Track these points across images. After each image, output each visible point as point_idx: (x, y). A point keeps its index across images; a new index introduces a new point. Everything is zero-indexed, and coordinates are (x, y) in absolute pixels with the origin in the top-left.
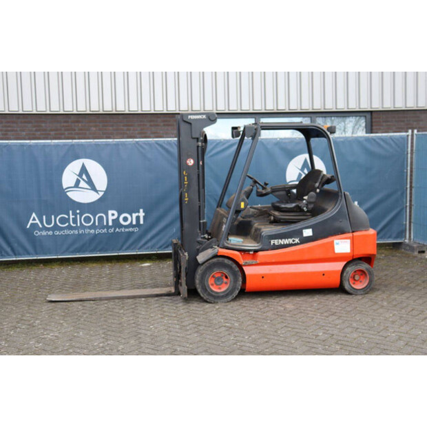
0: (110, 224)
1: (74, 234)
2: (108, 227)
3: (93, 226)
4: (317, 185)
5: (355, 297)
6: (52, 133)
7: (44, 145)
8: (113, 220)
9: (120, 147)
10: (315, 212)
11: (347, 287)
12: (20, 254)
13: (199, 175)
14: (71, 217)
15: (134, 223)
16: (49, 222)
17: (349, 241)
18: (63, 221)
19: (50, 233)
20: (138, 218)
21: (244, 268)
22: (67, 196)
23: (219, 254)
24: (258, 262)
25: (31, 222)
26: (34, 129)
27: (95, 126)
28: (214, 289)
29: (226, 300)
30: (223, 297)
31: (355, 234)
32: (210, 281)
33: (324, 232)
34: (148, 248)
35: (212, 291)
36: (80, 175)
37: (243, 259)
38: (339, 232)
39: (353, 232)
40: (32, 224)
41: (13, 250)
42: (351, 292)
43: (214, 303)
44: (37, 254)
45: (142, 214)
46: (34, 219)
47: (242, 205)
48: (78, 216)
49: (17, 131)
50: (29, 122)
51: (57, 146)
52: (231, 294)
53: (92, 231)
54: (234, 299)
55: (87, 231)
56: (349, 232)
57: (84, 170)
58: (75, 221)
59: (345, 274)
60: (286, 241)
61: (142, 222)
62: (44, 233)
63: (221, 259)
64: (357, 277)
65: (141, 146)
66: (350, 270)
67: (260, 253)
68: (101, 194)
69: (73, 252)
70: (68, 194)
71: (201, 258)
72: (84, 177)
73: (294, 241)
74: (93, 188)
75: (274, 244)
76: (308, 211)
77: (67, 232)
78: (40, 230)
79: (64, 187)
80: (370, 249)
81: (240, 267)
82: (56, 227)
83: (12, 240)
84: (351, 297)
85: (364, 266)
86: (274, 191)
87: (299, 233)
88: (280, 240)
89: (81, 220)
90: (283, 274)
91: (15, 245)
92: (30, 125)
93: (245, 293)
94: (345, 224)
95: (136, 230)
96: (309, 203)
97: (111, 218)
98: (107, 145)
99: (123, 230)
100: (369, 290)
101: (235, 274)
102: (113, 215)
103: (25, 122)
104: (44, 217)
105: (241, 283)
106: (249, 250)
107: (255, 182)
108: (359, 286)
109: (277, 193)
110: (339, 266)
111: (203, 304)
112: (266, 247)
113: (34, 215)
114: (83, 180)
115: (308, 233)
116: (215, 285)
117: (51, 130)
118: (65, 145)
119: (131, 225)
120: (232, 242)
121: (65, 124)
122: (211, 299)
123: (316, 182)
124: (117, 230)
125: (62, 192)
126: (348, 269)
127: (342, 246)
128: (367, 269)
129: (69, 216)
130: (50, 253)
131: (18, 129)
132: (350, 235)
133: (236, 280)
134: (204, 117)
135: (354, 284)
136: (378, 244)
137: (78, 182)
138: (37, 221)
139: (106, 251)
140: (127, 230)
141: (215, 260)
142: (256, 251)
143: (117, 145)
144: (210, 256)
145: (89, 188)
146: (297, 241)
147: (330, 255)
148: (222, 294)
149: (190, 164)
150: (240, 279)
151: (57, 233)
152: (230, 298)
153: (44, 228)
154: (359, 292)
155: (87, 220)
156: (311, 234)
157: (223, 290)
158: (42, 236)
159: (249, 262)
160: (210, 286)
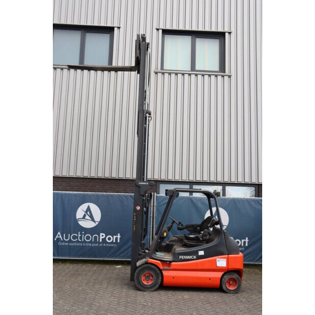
0: (101, 241)
1: (80, 246)
2: (99, 243)
3: (91, 242)
4: (209, 225)
5: (229, 295)
6: (76, 188)
8: (102, 239)
9: (110, 197)
10: (208, 241)
11: (224, 287)
14: (79, 235)
15: (114, 241)
16: (67, 238)
17: (225, 259)
18: (74, 237)
19: (67, 244)
20: (117, 239)
21: (163, 271)
22: (78, 224)
23: (149, 262)
24: (171, 268)
25: (57, 237)
26: (66, 185)
28: (145, 283)
29: (151, 290)
30: (152, 287)
31: (229, 256)
32: (143, 278)
33: (212, 253)
34: (121, 257)
35: (143, 284)
36: (86, 212)
37: (163, 266)
38: (220, 254)
39: (228, 254)
42: (227, 291)
43: (144, 291)
45: (119, 236)
46: (59, 236)
47: (165, 234)
48: (83, 235)
51: (76, 195)
52: (154, 287)
53: (90, 245)
54: (155, 290)
55: (87, 244)
56: (226, 255)
57: (89, 209)
58: (81, 238)
59: (223, 280)
60: (188, 257)
61: (119, 241)
62: (63, 244)
63: (149, 265)
64: (231, 283)
65: (122, 198)
66: (227, 277)
67: (173, 263)
68: (97, 223)
69: (78, 256)
70: (79, 222)
71: (138, 264)
72: (88, 213)
73: (193, 257)
74: (93, 220)
75: (181, 258)
76: (203, 240)
77: (76, 244)
78: (62, 242)
79: (77, 218)
80: (239, 266)
81: (161, 271)
82: (70, 241)
84: (226, 294)
85: (235, 276)
86: (187, 227)
87: (196, 253)
89: (84, 238)
90: (185, 277)
92: (64, 183)
93: (163, 287)
94: (224, 249)
95: (115, 245)
96: (204, 235)
97: (101, 237)
98: (103, 196)
99: (107, 245)
100: (236, 292)
101: (157, 275)
102: (103, 236)
103: (62, 181)
104: (64, 235)
106: (166, 261)
107: (174, 222)
108: (232, 288)
109: (190, 229)
110: (220, 274)
111: (137, 291)
112: (177, 260)
113: (59, 233)
115: (201, 253)
117: (75, 186)
118: (80, 194)
119: (112, 243)
120: (157, 256)
121: (83, 183)
122: (142, 289)
124: (104, 245)
125: (76, 221)
126: (225, 277)
127: (221, 262)
128: (237, 278)
130: (65, 256)
132: (227, 256)
133: (157, 278)
135: (229, 286)
136: (244, 264)
137: (85, 216)
138: (61, 237)
140: (110, 245)
141: (146, 265)
142: (170, 262)
143: (108, 196)
144: (144, 263)
145: (90, 219)
146: (195, 257)
147: (215, 268)
148: (149, 286)
150: (160, 278)
151: (71, 244)
152: (153, 289)
153: (64, 241)
154: (231, 292)
155: (88, 238)
156: (203, 254)
157: (150, 284)
158: (62, 245)
159: (165, 268)
160: (143, 281)
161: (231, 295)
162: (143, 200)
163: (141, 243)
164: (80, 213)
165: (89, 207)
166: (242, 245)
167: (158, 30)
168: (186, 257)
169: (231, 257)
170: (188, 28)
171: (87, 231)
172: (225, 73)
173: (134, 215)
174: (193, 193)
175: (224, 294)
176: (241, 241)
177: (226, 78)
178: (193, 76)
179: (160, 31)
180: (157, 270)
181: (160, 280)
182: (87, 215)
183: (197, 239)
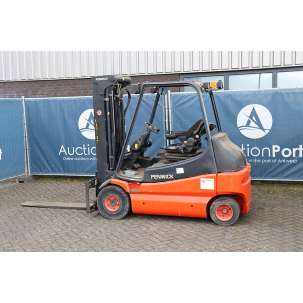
1: (86, 161)
4: (195, 132)
6: (82, 91)
7: (68, 100)
11: (213, 218)
12: (56, 172)
13: (106, 122)
14: (84, 149)
16: (71, 152)
17: (213, 179)
18: (79, 151)
19: (72, 159)
21: (131, 195)
22: (82, 134)
24: (140, 191)
25: (61, 151)
26: (72, 89)
28: (110, 209)
29: (117, 218)
30: (118, 215)
31: (219, 174)
32: (106, 203)
35: (108, 210)
36: (89, 120)
37: (131, 188)
38: (207, 172)
40: (61, 152)
41: (52, 169)
42: (217, 222)
43: (109, 219)
44: (65, 172)
46: (62, 150)
47: (136, 146)
48: (89, 148)
49: (61, 91)
50: (69, 85)
51: (75, 100)
52: (121, 214)
54: (123, 218)
55: (94, 159)
57: (91, 117)
58: (86, 151)
59: (211, 207)
60: (163, 177)
62: (69, 159)
63: (113, 187)
66: (216, 204)
67: (143, 184)
70: (82, 133)
71: (103, 185)
73: (169, 177)
75: (153, 178)
77: (82, 159)
79: (80, 128)
81: (128, 194)
82: (75, 156)
83: (51, 162)
85: (230, 202)
86: (178, 135)
87: (173, 171)
88: (158, 175)
89: (90, 151)
90: (160, 203)
91: (53, 166)
92: (69, 86)
93: (131, 214)
94: (213, 165)
96: (188, 146)
100: (233, 223)
101: (123, 199)
103: (67, 85)
104: (68, 148)
105: (128, 206)
106: (136, 182)
108: (224, 219)
109: (181, 137)
110: (206, 200)
112: (147, 180)
113: (62, 147)
114: (92, 124)
115: (180, 171)
116: (111, 206)
117: (81, 90)
118: (80, 100)
121: (90, 85)
122: (107, 216)
125: (79, 132)
126: (214, 203)
127: (207, 184)
128: (231, 205)
129: (83, 148)
130: (72, 172)
131: (63, 89)
132: (215, 175)
133: (124, 204)
134: (107, 78)
135: (221, 216)
137: (88, 125)
138: (64, 151)
141: (109, 187)
142: (141, 183)
144: (106, 184)
145: (94, 129)
146: (171, 176)
147: (197, 191)
148: (114, 213)
149: (99, 115)
150: (128, 203)
151: (77, 159)
152: (120, 217)
153: (68, 156)
154: (224, 224)
155: (94, 151)
156: (183, 172)
157: (116, 210)
158: (67, 161)
159: (133, 190)
160: (106, 206)
161: (220, 228)
162: (105, 102)
163: (108, 159)
165: (91, 114)
166: (294, 156)
168: (160, 177)
171: (92, 143)
173: (96, 123)
175: (212, 226)
176: (292, 151)
180: (123, 193)
183: (177, 152)
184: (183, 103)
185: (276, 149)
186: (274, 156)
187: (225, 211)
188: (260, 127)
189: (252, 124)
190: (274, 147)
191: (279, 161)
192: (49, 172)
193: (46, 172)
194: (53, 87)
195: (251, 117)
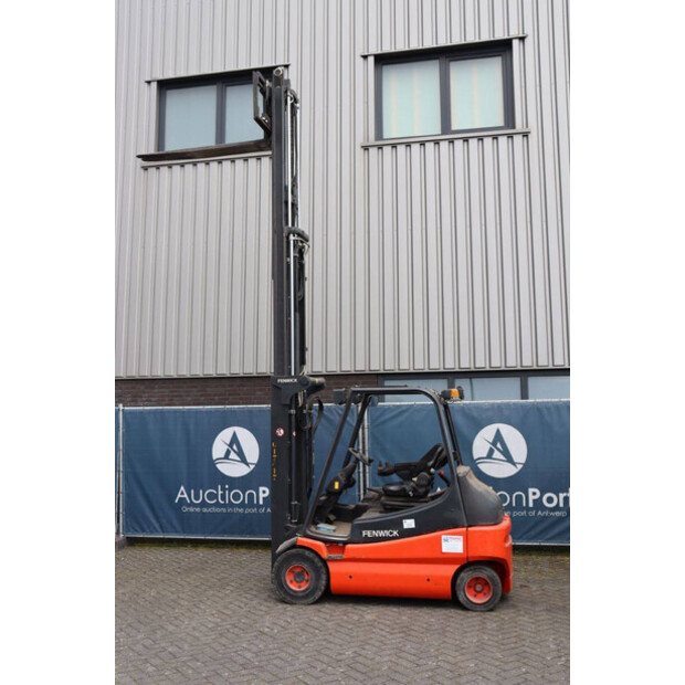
0: (261, 502)
1: (221, 513)
2: (258, 506)
3: (242, 505)
4: (431, 463)
5: (470, 614)
6: (216, 398)
7: (196, 412)
8: (264, 499)
10: (419, 497)
11: (461, 598)
12: (168, 532)
13: (291, 447)
14: (220, 492)
16: (197, 498)
17: (461, 537)
18: (211, 496)
19: (198, 510)
21: (329, 564)
23: (298, 544)
24: (344, 556)
25: (179, 496)
26: (199, 394)
27: (260, 390)
28: (294, 587)
29: (306, 601)
30: (307, 596)
31: (470, 529)
32: (288, 578)
33: (434, 523)
35: (290, 589)
36: (231, 445)
37: (330, 552)
38: (450, 525)
39: (469, 526)
40: (180, 498)
41: (161, 527)
42: (467, 606)
43: (291, 604)
44: (184, 532)
46: (182, 493)
47: (337, 486)
48: (227, 492)
49: (182, 396)
52: (312, 596)
53: (241, 510)
54: (316, 602)
55: (236, 510)
56: (463, 527)
57: (235, 439)
58: (223, 497)
59: (458, 581)
60: (382, 533)
62: (192, 510)
63: (301, 550)
66: (466, 576)
67: (349, 546)
68: (252, 467)
70: (218, 466)
71: (281, 547)
72: (235, 447)
73: (391, 533)
75: (366, 536)
76: (415, 497)
77: (214, 510)
78: (189, 505)
79: (214, 458)
80: (491, 551)
81: (324, 562)
82: (203, 504)
85: (488, 573)
86: (397, 469)
87: (398, 524)
88: (374, 532)
89: (229, 496)
91: (164, 521)
92: (195, 390)
93: (330, 595)
96: (417, 485)
97: (262, 496)
98: (261, 411)
100: (490, 607)
101: (317, 570)
102: (264, 492)
104: (192, 492)
106: (337, 542)
108: (479, 600)
109: (403, 472)
110: (451, 570)
112: (357, 539)
113: (182, 488)
114: (234, 450)
115: (409, 524)
116: (295, 583)
117: (216, 395)
118: (217, 410)
120: (321, 531)
121: (230, 388)
122: (289, 599)
123: (429, 461)
124: (269, 510)
125: (212, 464)
126: (462, 575)
127: (452, 544)
128: (489, 578)
129: (217, 491)
131: (184, 394)
132: (465, 529)
133: (318, 578)
134: (296, 380)
135: (473, 596)
137: (228, 453)
138: (186, 496)
139: (255, 535)
141: (294, 551)
142: (345, 543)
144: (289, 545)
145: (238, 459)
146: (395, 533)
147: (436, 555)
148: (301, 594)
149: (280, 435)
150: (324, 577)
151: (205, 510)
152: (311, 600)
153: (192, 504)
155: (236, 497)
156: (413, 526)
157: (302, 589)
158: (189, 512)
159: (333, 556)
160: (288, 583)
161: (474, 614)
162: (290, 415)
163: (290, 505)
164: (219, 448)
165: (234, 435)
166: (561, 505)
167: (365, 57)
168: (377, 533)
169: (475, 532)
170: (429, 44)
171: (233, 482)
172: (514, 127)
173: (272, 448)
174: (387, 397)
175: (460, 612)
176: (558, 497)
177: (518, 139)
178: (443, 145)
179: (371, 59)
180: (316, 560)
181: (324, 582)
182: (232, 452)
183: (402, 494)
184: (385, 422)
185: (534, 494)
186: (531, 505)
187: (479, 588)
188: (509, 459)
189: (497, 454)
190: (531, 490)
191: (540, 513)
192: (157, 531)
193: (152, 532)
194: (167, 390)
195: (494, 444)
